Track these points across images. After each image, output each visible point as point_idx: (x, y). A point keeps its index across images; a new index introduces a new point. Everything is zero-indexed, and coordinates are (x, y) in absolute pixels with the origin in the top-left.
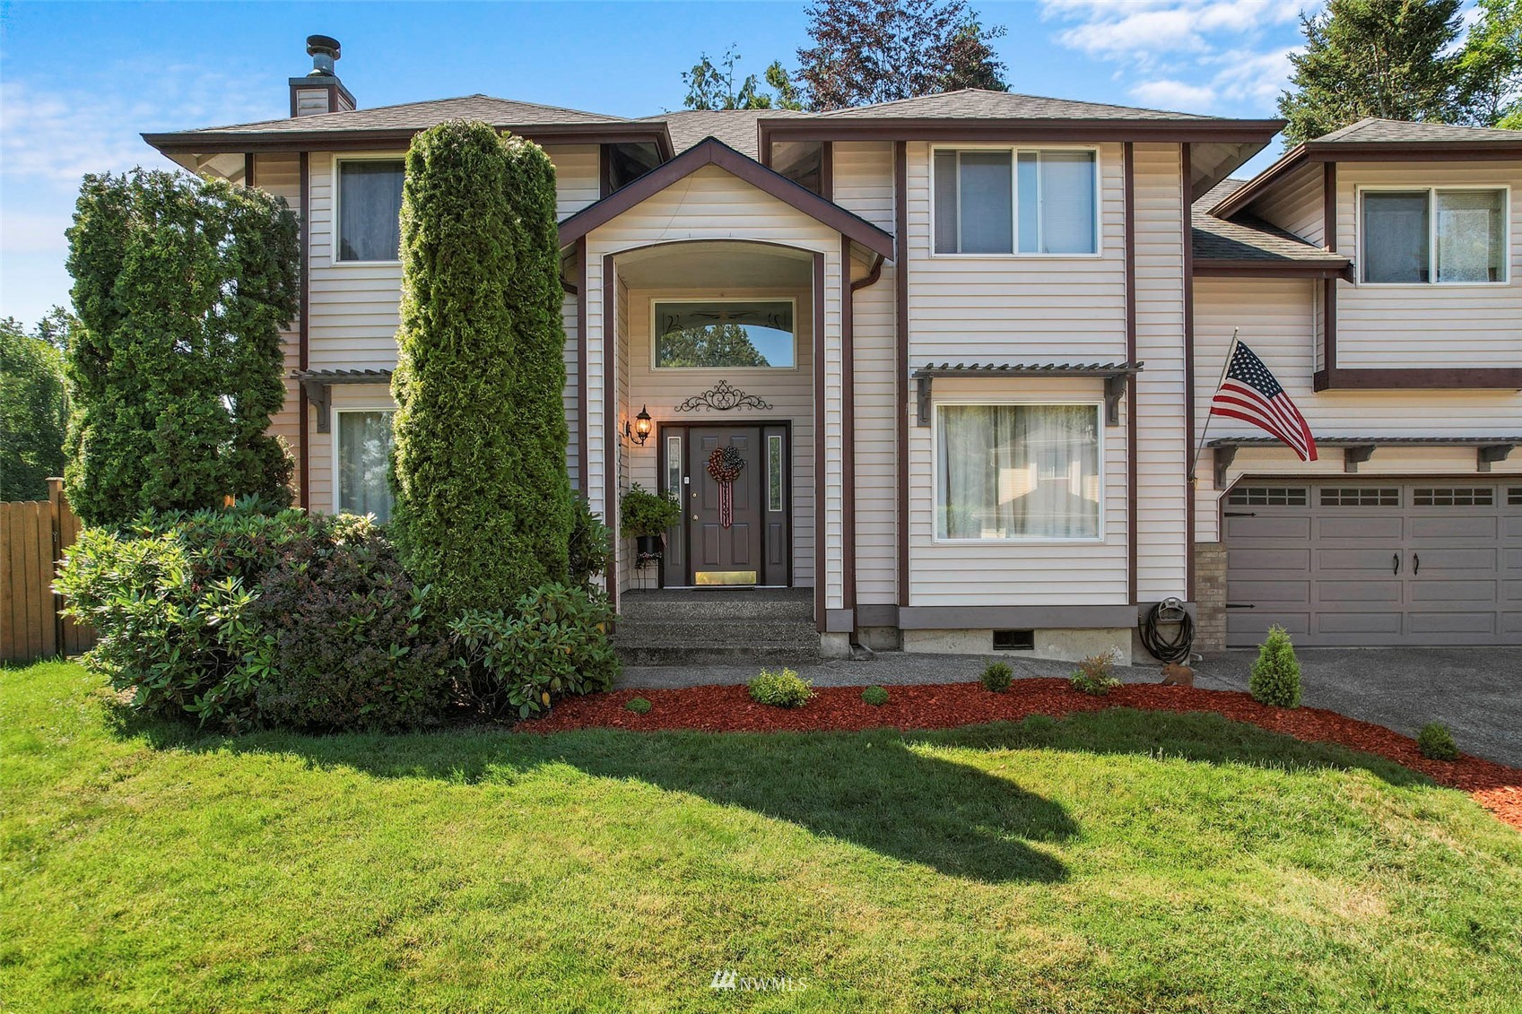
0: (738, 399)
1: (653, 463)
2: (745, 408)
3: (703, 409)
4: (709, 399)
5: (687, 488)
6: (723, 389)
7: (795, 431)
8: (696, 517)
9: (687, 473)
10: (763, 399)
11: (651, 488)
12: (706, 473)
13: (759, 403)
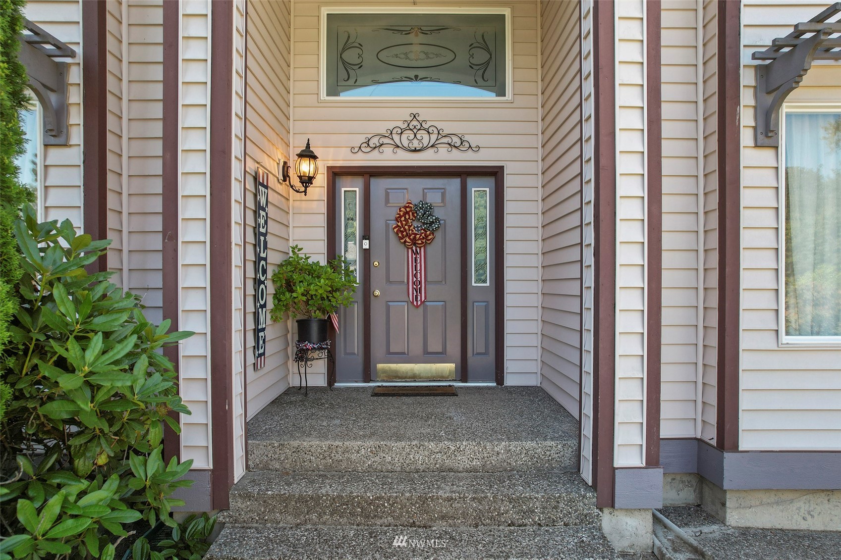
0: (434, 137)
1: (322, 220)
2: (443, 150)
3: (388, 150)
4: (396, 138)
5: (366, 255)
6: (415, 124)
7: (508, 181)
8: (377, 293)
9: (366, 236)
10: (466, 138)
11: (316, 253)
12: (392, 237)
13: (461, 144)
